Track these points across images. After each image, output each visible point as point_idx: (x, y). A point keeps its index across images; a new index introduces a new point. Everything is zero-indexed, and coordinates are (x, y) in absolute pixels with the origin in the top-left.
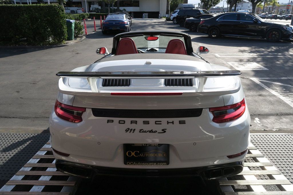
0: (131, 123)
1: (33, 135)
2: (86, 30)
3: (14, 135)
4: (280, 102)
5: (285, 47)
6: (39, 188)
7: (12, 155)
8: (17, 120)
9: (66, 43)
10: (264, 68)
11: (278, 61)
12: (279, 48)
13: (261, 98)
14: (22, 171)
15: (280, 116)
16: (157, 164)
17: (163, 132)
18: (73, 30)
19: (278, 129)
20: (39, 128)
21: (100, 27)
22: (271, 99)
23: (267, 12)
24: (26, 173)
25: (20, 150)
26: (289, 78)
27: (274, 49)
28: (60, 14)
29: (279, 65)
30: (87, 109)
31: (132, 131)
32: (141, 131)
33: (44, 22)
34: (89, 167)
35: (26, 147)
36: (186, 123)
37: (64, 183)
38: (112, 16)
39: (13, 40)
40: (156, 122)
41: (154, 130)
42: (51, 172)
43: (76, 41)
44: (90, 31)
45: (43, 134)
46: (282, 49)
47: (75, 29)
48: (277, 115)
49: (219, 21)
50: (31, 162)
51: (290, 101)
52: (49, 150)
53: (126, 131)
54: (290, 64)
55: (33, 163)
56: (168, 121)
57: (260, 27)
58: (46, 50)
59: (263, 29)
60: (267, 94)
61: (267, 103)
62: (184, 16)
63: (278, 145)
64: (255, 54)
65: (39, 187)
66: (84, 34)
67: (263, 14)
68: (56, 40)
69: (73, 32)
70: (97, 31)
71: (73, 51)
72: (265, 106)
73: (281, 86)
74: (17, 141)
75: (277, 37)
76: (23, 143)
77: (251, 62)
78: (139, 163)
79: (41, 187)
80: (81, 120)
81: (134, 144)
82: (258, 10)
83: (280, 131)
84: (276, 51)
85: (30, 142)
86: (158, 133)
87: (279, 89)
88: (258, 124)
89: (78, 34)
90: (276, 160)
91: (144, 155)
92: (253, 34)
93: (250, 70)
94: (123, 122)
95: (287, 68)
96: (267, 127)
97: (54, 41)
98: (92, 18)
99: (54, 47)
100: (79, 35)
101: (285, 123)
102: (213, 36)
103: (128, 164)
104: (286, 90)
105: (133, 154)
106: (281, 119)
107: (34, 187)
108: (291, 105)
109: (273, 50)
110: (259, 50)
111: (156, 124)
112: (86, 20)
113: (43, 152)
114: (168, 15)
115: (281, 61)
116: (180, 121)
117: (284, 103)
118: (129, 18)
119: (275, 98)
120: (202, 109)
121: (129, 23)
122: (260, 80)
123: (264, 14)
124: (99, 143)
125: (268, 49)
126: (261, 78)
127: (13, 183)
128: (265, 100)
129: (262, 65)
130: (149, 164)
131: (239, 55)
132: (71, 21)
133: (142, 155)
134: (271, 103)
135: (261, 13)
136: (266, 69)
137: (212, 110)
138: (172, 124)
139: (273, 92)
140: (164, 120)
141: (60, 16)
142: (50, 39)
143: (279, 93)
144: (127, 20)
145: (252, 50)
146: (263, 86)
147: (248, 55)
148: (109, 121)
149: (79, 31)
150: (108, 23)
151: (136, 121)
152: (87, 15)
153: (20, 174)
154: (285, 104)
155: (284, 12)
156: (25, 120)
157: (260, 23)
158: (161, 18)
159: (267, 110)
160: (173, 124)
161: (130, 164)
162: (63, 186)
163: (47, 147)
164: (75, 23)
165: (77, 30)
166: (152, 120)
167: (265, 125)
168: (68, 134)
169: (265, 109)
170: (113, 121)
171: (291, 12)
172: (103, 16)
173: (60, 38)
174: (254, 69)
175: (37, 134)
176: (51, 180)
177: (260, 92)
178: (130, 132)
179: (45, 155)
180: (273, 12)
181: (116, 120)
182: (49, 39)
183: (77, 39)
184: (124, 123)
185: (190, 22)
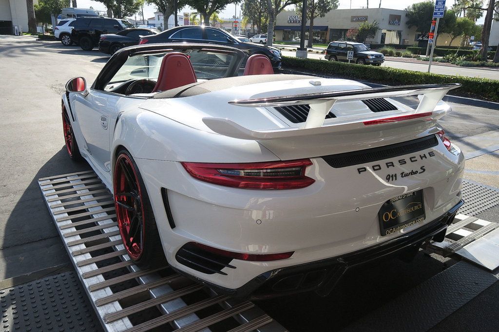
0: (388, 166)
16: (415, 222)
17: (423, 170)
30: (313, 160)
31: (394, 178)
32: (403, 175)
36: (435, 154)
40: (410, 158)
41: (414, 171)
53: (387, 179)
56: (420, 156)
78: (399, 227)
86: (419, 173)
94: (378, 167)
103: (388, 233)
105: (390, 216)
111: (412, 161)
116: (429, 153)
124: (358, 210)
130: (408, 225)
138: (425, 158)
151: (392, 163)
158: (20, 34)
170: (365, 169)
178: (392, 180)
184: (380, 169)
185: (112, 42)
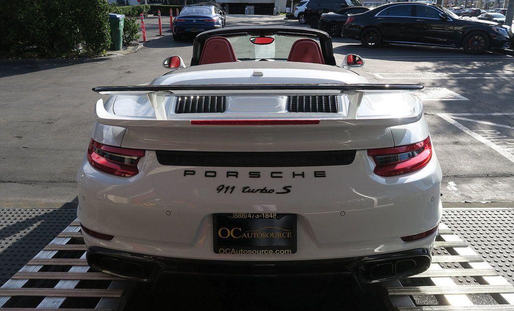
0: (228, 176)
1: (46, 211)
2: (144, 32)
3: (10, 211)
4: (492, 154)
5: (496, 63)
6: (54, 302)
7: (6, 246)
8: (16, 186)
9: (108, 55)
10: (460, 96)
11: (485, 85)
12: (486, 64)
13: (457, 147)
14: (24, 272)
15: (492, 178)
16: (274, 252)
17: (286, 191)
18: (122, 31)
19: (489, 200)
20: (57, 200)
21: (169, 29)
22: (476, 149)
23: (462, 5)
24: (31, 276)
25: (20, 238)
26: (506, 114)
27: (478, 65)
28: (98, 4)
29: (487, 93)
30: (147, 152)
31: (230, 190)
32: (245, 190)
33: (69, 17)
34: (150, 259)
35: (31, 232)
36: (326, 175)
37: (101, 294)
38: (190, 8)
39: (13, 49)
40: (272, 173)
41: (268, 189)
42: (77, 273)
43: (125, 52)
44: (152, 36)
45: (64, 210)
46: (492, 66)
47: (124, 30)
48: (488, 176)
49: (380, 17)
50: (41, 257)
51: (510, 153)
52: (75, 236)
53: (217, 189)
54: (507, 90)
55: (44, 257)
56: (294, 173)
57: (451, 28)
58: (71, 66)
59: (457, 31)
60: (468, 140)
61: (468, 156)
62: (318, 10)
63: (491, 228)
64: (445, 74)
65: (54, 299)
66: (141, 39)
67: (456, 8)
68: (91, 50)
69: (121, 36)
70: (164, 34)
71: (120, 69)
72: (466, 161)
73: (492, 127)
74: (15, 222)
75: (483, 45)
76: (27, 226)
77: (438, 87)
78: (242, 250)
79: (58, 300)
80: (136, 172)
81: (231, 214)
82: (447, 2)
83: (493, 203)
84: (481, 69)
85: (39, 223)
86: (277, 193)
87: (489, 132)
88: (453, 192)
89: (131, 40)
90: (488, 253)
91: (250, 236)
92: (441, 40)
93: (437, 101)
94: (213, 174)
95: (502, 97)
96: (471, 198)
97: (86, 51)
98: (156, 14)
99: (86, 62)
100: (131, 42)
101: (501, 190)
102: (370, 44)
103: (222, 251)
104: (502, 134)
105: (230, 233)
106: (495, 183)
107: (44, 301)
108: (511, 160)
109: (475, 67)
110: (451, 67)
111: (272, 177)
112: (145, 17)
113: (63, 239)
114: (289, 8)
115: (491, 85)
116: (315, 172)
117: (499, 157)
118: (221, 13)
119: (482, 148)
120: (355, 151)
121: (220, 21)
122: (455, 118)
123: (459, 8)
124: (168, 213)
125: (467, 65)
126: (456, 114)
127: (6, 292)
128: (465, 151)
129: (456, 92)
130: (259, 252)
131: (417, 76)
132: (118, 16)
133: (247, 236)
134: (476, 156)
135: (452, 7)
136: (465, 99)
137: (373, 153)
138: (301, 177)
139: (479, 138)
140: (287, 171)
141: (99, 7)
142: (80, 48)
143: (490, 139)
144: (217, 16)
145: (439, 67)
146: (461, 127)
147: (432, 76)
148: (187, 173)
149: (132, 34)
150: (183, 20)
151: (237, 173)
152: (146, 7)
153: (20, 277)
154: (501, 158)
155: (492, 5)
156: (31, 186)
157: (452, 20)
158: (277, 14)
159: (470, 167)
160: (303, 177)
161: (225, 253)
162: (100, 298)
163: (71, 231)
164: (125, 19)
165: (129, 33)
166: (265, 171)
167: (466, 193)
168: (111, 197)
169: (466, 166)
170: (193, 173)
171: (504, 5)
172: (174, 9)
173: (98, 46)
174: (444, 100)
175: (53, 210)
176: (77, 287)
177: (456, 137)
178: (225, 192)
179: (67, 244)
180: (473, 5)
181: (200, 170)
182: (79, 46)
183: (129, 47)
184: (215, 176)
185: (329, 20)
